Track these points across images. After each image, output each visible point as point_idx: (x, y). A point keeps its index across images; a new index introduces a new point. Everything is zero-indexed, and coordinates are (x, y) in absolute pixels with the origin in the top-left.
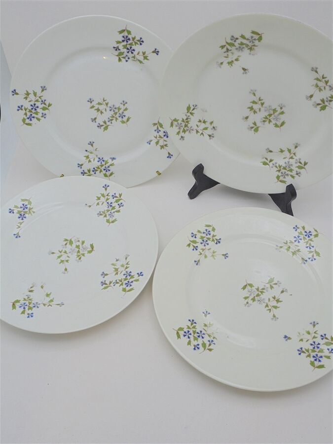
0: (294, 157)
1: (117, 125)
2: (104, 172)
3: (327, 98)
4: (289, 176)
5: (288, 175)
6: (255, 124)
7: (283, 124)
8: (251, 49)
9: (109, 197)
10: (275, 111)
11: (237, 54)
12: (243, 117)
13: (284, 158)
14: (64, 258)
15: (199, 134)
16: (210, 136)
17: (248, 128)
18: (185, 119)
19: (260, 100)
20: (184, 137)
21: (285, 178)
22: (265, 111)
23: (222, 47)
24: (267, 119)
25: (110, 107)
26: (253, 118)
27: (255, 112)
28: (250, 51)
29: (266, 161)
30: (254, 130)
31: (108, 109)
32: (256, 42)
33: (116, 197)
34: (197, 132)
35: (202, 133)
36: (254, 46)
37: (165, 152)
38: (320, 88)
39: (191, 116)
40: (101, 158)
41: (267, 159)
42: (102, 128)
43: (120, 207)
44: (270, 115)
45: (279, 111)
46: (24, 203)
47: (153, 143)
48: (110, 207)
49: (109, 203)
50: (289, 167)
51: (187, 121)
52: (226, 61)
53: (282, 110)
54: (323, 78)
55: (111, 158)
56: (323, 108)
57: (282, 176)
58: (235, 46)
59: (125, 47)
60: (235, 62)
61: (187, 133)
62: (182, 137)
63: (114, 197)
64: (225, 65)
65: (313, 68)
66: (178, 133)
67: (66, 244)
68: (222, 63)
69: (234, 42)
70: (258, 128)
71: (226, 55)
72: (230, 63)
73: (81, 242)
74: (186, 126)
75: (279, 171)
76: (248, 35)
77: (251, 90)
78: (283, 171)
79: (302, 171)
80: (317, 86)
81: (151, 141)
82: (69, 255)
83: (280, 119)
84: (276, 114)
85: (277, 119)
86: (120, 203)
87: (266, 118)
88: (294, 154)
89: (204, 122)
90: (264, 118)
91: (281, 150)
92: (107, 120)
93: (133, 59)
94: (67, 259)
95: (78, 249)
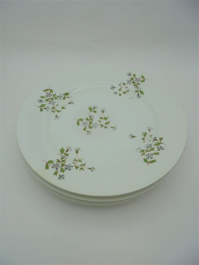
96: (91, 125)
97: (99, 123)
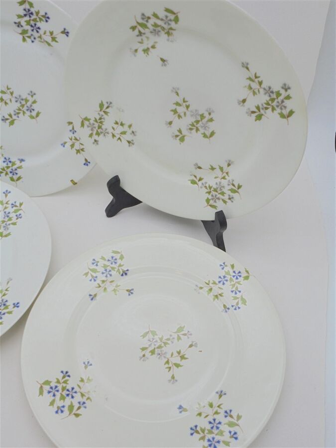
0: (227, 177)
1: (24, 120)
2: (11, 175)
3: (262, 105)
4: (221, 200)
5: (219, 199)
6: (180, 131)
7: (212, 134)
8: (168, 33)
9: (7, 205)
10: (202, 116)
11: (153, 39)
12: (166, 122)
13: (216, 178)
15: (116, 139)
16: (129, 142)
17: (173, 137)
18: (98, 118)
19: (184, 101)
20: (98, 141)
21: (215, 202)
22: (192, 116)
23: (133, 28)
24: (193, 127)
25: (16, 98)
26: (178, 124)
27: (179, 117)
28: (168, 36)
29: (195, 179)
30: (180, 139)
31: (14, 100)
32: (173, 25)
33: (16, 206)
34: (114, 136)
35: (119, 138)
36: (171, 29)
37: (81, 158)
38: (254, 91)
39: (105, 116)
40: (7, 158)
41: (195, 177)
42: (8, 122)
43: (17, 219)
44: (197, 122)
45: (207, 117)
47: (68, 145)
48: (6, 218)
49: (7, 213)
50: (221, 190)
51: (100, 121)
52: (141, 48)
53: (211, 117)
54: (256, 77)
55: (19, 159)
56: (259, 117)
57: (212, 199)
58: (148, 28)
59: (28, 23)
60: (151, 50)
61: (101, 136)
63: (13, 205)
64: (140, 53)
65: (243, 63)
66: (91, 135)
68: (136, 51)
69: (145, 23)
70: (184, 136)
71: (140, 40)
72: (146, 51)
74: (100, 127)
75: (209, 193)
76: (162, 14)
77: (174, 88)
78: (214, 193)
79: (235, 195)
80: (250, 88)
81: (65, 143)
83: (209, 128)
84: (205, 120)
85: (205, 127)
86: (18, 213)
87: (193, 125)
88: (227, 173)
89: (122, 124)
90: (190, 125)
91: (212, 167)
92: (13, 113)
93: (39, 39)
96: (199, 119)
97: (188, 113)
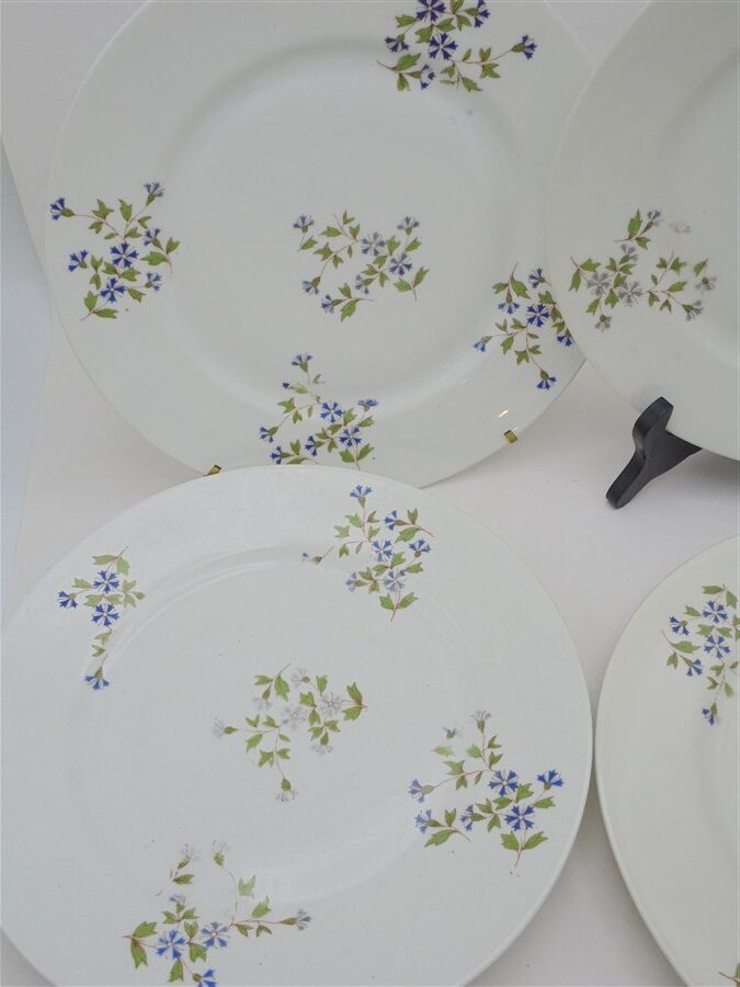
1: (384, 294)
2: (342, 447)
9: (375, 526)
14: (269, 743)
15: (657, 305)
16: (688, 309)
18: (618, 259)
20: (609, 318)
25: (365, 241)
31: (358, 247)
33: (400, 523)
34: (653, 298)
35: (667, 303)
37: (531, 371)
39: (639, 250)
40: (331, 406)
42: (338, 308)
43: (418, 554)
46: (103, 568)
47: (494, 345)
48: (384, 557)
49: (382, 545)
51: (623, 266)
55: (361, 403)
59: (424, 36)
61: (621, 304)
62: (603, 318)
63: (392, 522)
66: (593, 307)
67: (266, 695)
73: (314, 681)
74: (620, 282)
81: (487, 340)
82: (285, 730)
86: (414, 540)
92: (352, 284)
93: (446, 76)
94: (282, 745)
95: (310, 709)
